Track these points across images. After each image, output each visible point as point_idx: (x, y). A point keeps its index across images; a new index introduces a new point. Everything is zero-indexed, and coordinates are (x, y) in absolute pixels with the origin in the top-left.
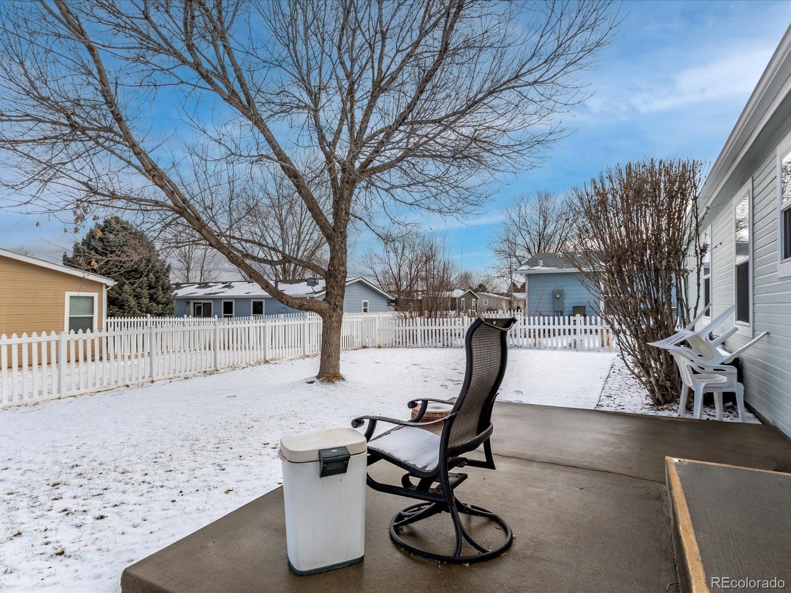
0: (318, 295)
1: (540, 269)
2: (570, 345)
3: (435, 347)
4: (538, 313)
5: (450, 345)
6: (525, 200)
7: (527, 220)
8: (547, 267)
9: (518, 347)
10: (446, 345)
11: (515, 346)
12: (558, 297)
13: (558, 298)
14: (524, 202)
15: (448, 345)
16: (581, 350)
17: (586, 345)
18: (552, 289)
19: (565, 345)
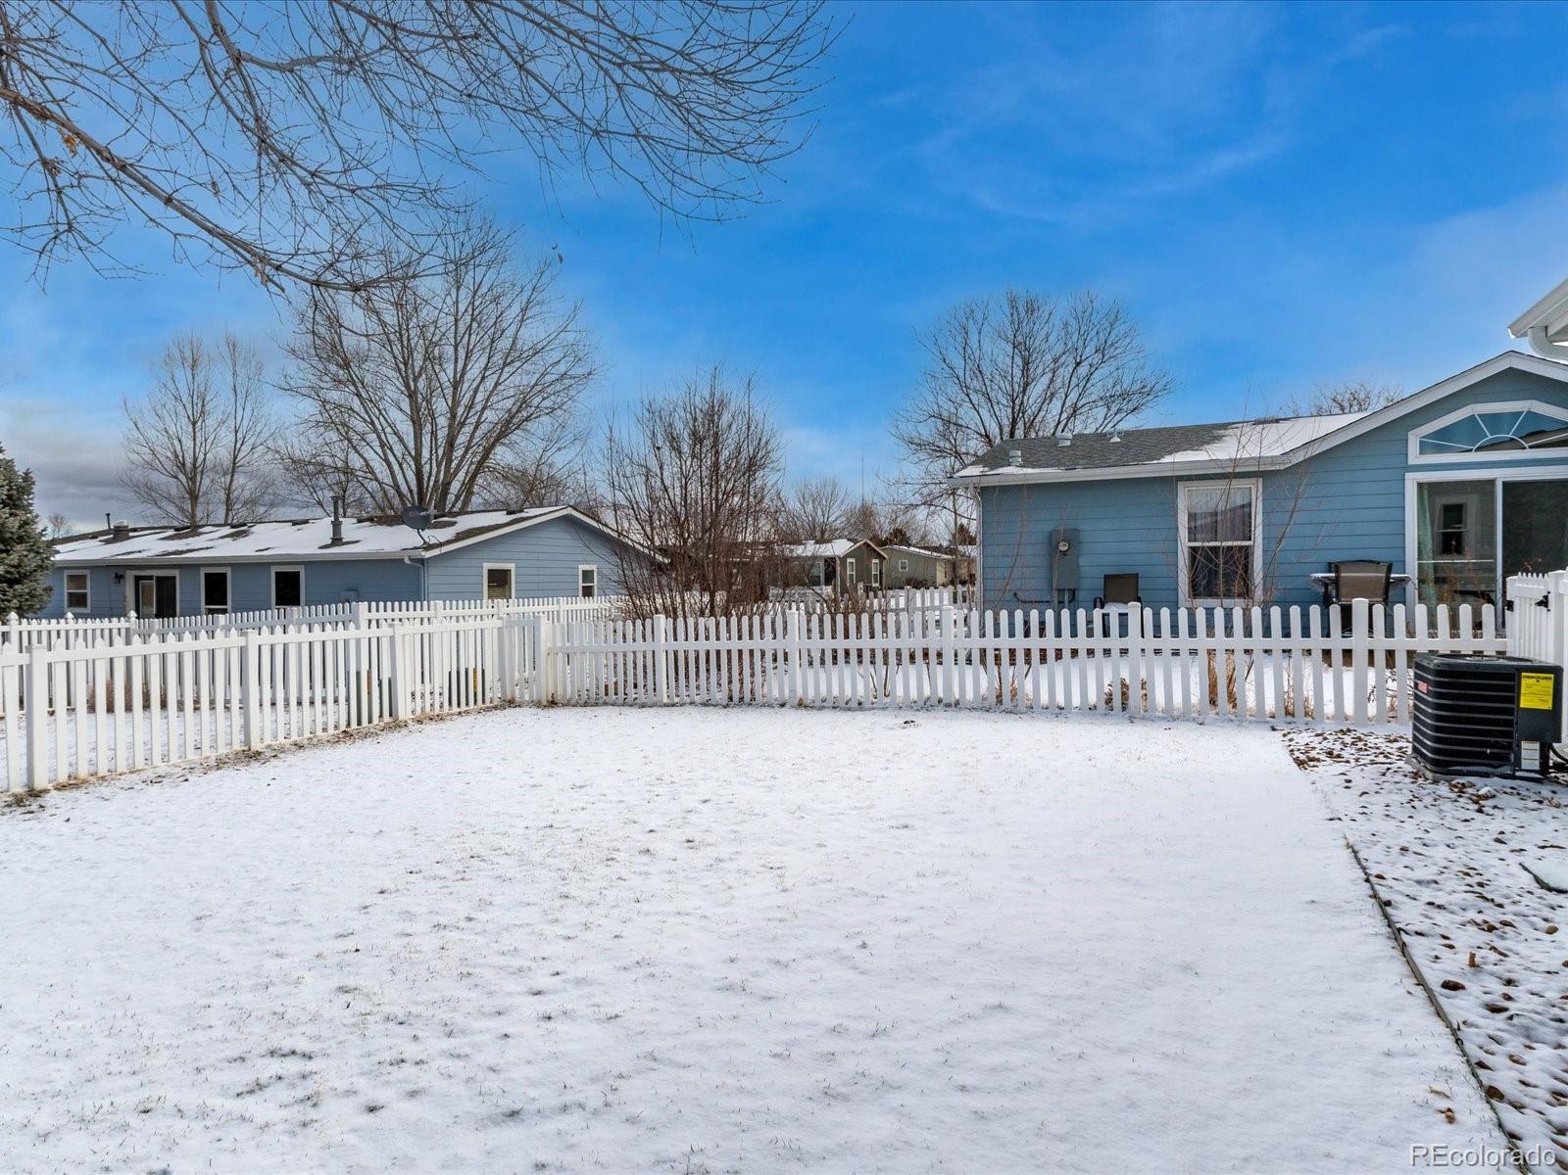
0: (436, 552)
1: (1014, 472)
2: (1109, 701)
3: (705, 704)
4: (1009, 596)
5: (747, 697)
6: (979, 316)
7: (984, 368)
8: (1034, 467)
9: (948, 705)
10: (736, 696)
11: (940, 701)
12: (1063, 547)
13: (1064, 553)
14: (975, 322)
15: (742, 699)
16: (1143, 718)
17: (1160, 699)
18: (1047, 527)
19: (1092, 698)
